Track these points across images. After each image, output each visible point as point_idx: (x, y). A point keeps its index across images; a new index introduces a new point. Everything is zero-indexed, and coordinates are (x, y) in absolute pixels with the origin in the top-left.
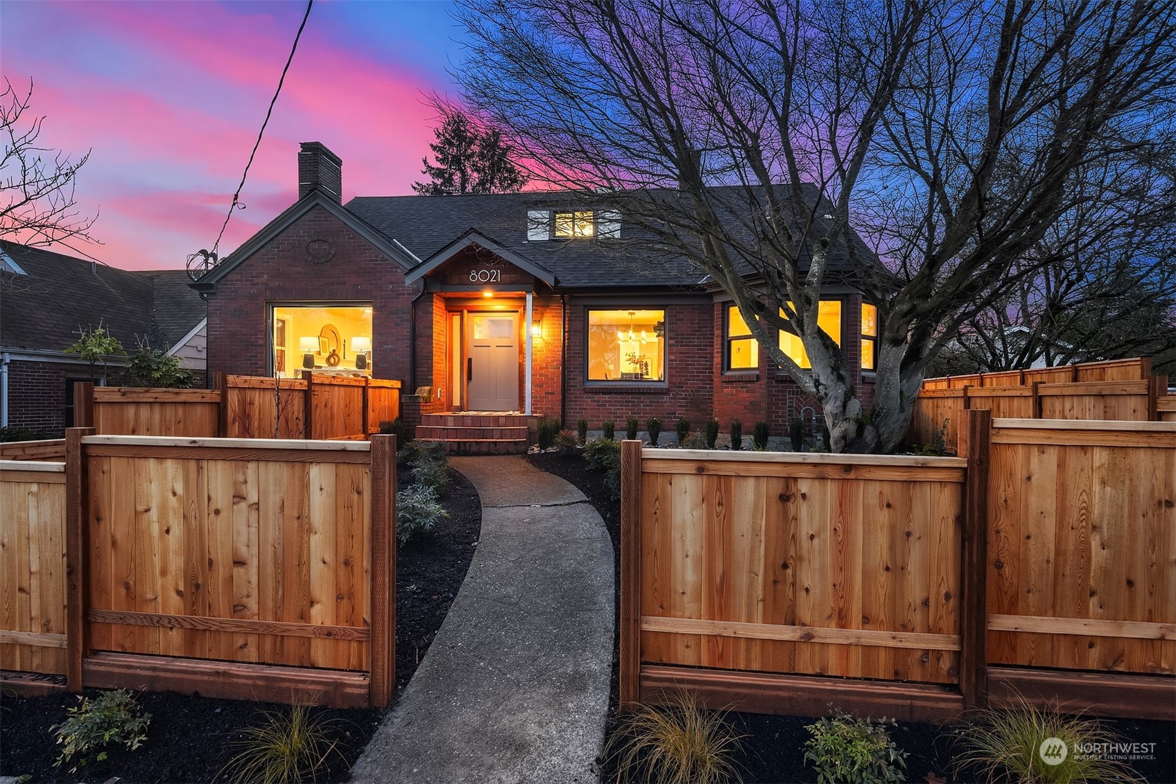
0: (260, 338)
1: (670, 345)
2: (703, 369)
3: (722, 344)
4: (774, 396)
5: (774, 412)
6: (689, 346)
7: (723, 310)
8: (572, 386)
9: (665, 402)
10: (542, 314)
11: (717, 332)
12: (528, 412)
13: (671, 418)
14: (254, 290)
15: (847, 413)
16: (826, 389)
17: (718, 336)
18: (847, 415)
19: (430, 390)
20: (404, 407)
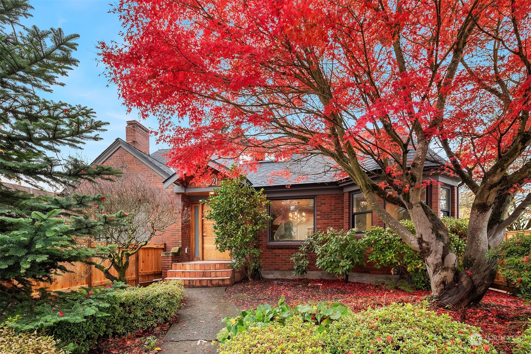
1: (317, 219)
3: (349, 217)
6: (329, 219)
7: (349, 197)
8: (260, 245)
11: (346, 210)
15: (445, 264)
16: (428, 245)
17: (346, 213)
18: (446, 265)
19: (179, 249)
20: (162, 259)
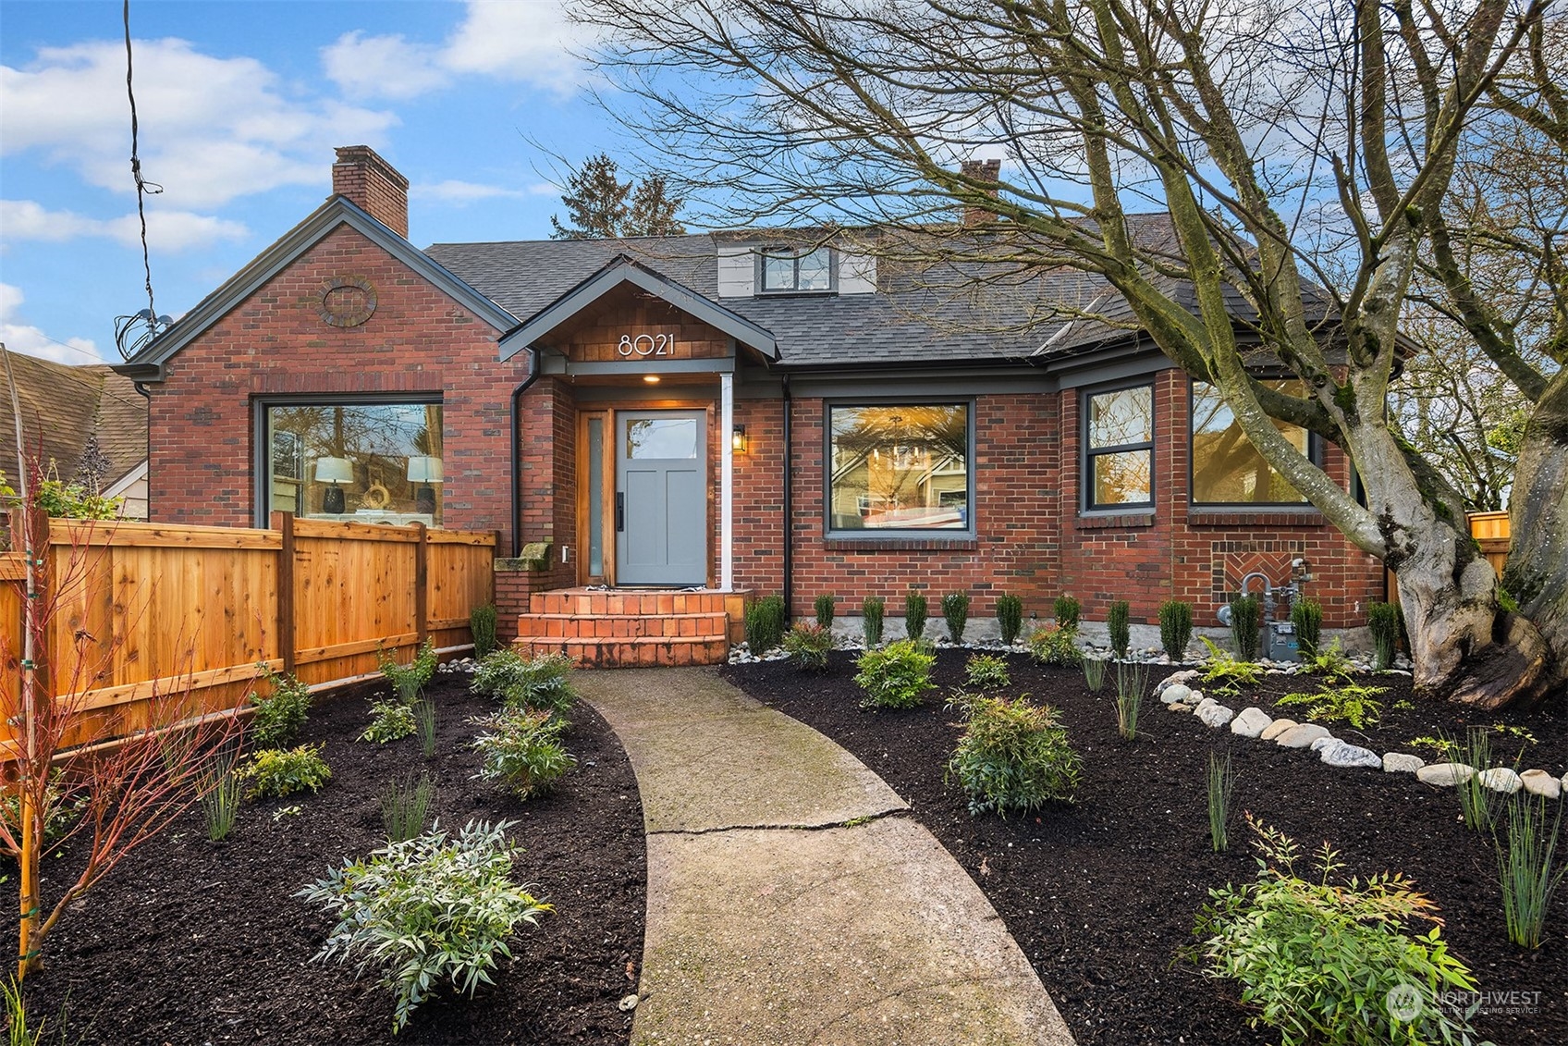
0: (242, 461)
1: (979, 466)
2: (1039, 506)
3: (1078, 462)
4: (1186, 553)
5: (1188, 583)
6: (1014, 467)
7: (1079, 402)
8: (802, 540)
9: (972, 566)
10: (749, 413)
11: (1068, 441)
12: (726, 585)
13: (982, 593)
14: (231, 376)
15: (1465, 590)
16: (1410, 536)
17: (1068, 449)
18: (1467, 593)
19: (548, 549)
20: (498, 581)
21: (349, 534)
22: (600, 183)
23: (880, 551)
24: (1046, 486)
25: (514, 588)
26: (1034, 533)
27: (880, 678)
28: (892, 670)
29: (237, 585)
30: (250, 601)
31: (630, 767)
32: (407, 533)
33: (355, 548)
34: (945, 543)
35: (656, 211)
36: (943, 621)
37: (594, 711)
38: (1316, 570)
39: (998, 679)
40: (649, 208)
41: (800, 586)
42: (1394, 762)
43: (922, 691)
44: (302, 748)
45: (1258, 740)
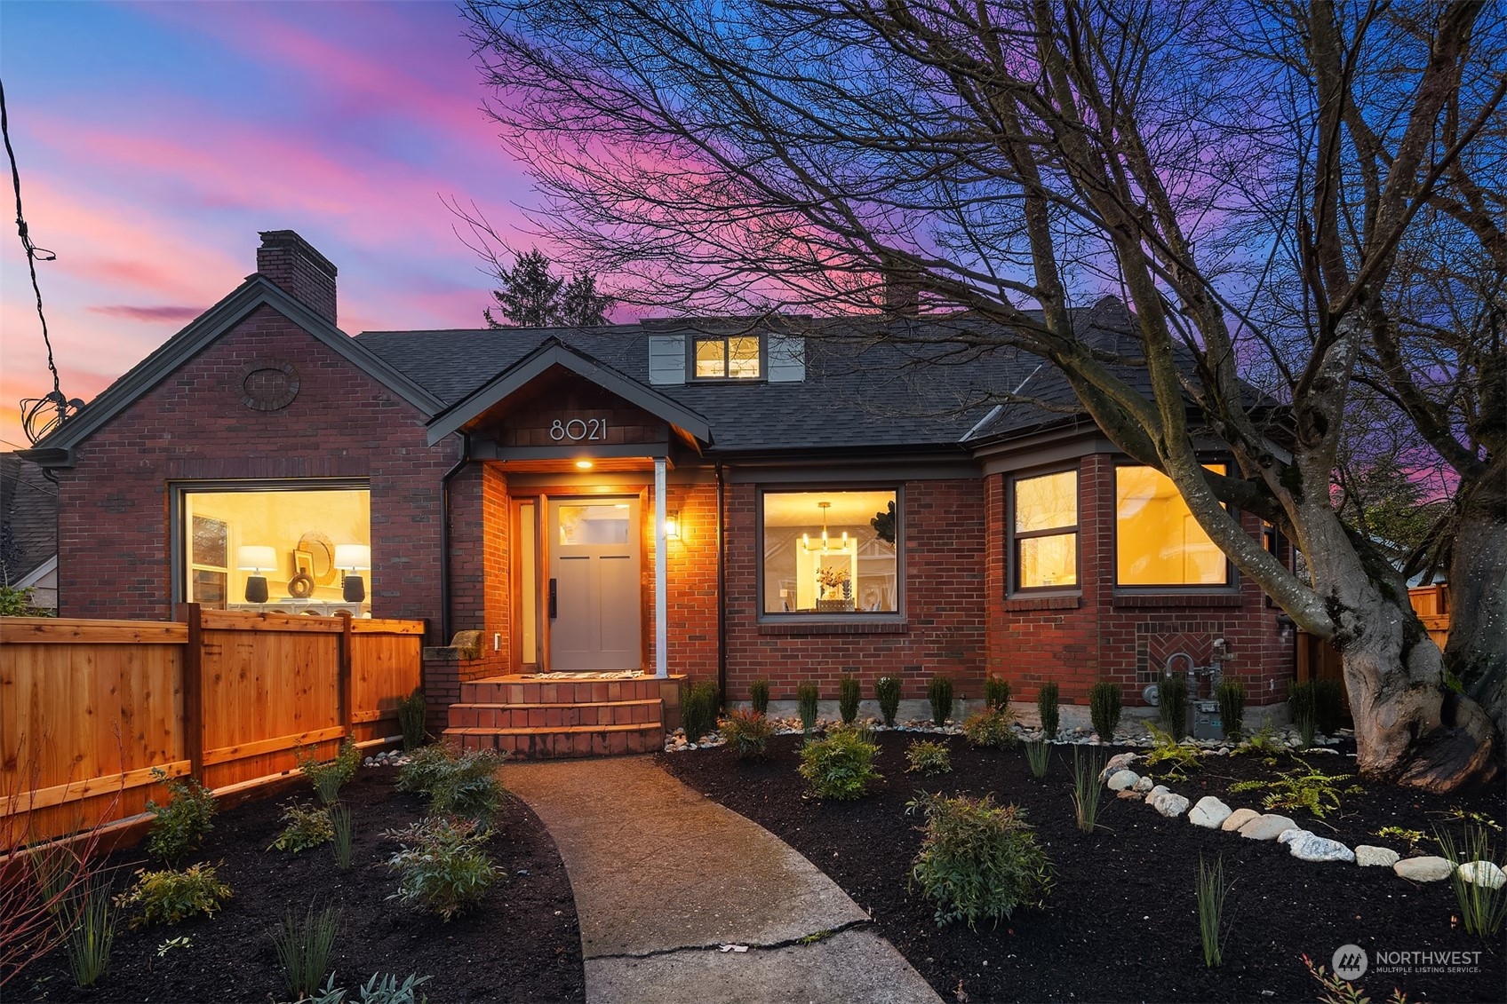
0: (158, 549)
1: (910, 551)
2: (968, 590)
3: (1005, 546)
4: (1113, 634)
5: (1114, 664)
6: (943, 551)
7: (1005, 487)
8: (736, 625)
9: (903, 649)
10: (682, 499)
11: (994, 526)
12: (661, 671)
13: (912, 676)
14: (145, 462)
15: (1414, 672)
16: (1358, 618)
17: (995, 533)
18: (1416, 675)
19: (479, 637)
20: (427, 670)
21: (265, 625)
22: (532, 279)
23: (813, 635)
24: (973, 570)
25: (444, 678)
26: (963, 616)
27: (825, 770)
28: (836, 761)
29: (135, 683)
30: (151, 699)
31: (565, 874)
32: (330, 623)
33: (272, 639)
34: (877, 626)
35: (586, 306)
36: (876, 703)
37: (526, 807)
38: (1236, 649)
39: (940, 766)
40: (579, 304)
41: (734, 671)
42: (1369, 855)
43: (868, 782)
44: (197, 867)
45: (1218, 831)
